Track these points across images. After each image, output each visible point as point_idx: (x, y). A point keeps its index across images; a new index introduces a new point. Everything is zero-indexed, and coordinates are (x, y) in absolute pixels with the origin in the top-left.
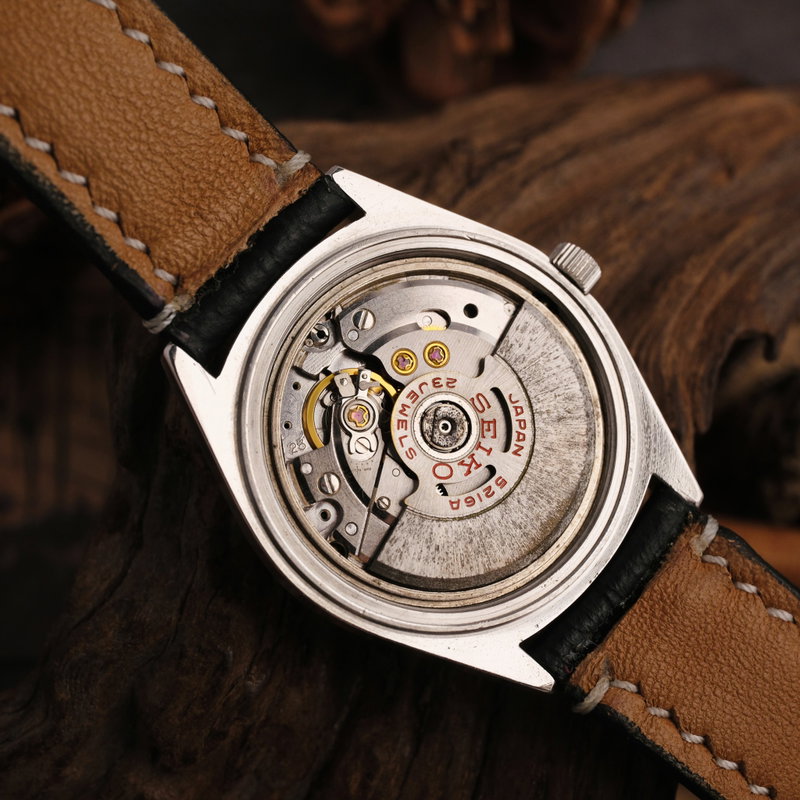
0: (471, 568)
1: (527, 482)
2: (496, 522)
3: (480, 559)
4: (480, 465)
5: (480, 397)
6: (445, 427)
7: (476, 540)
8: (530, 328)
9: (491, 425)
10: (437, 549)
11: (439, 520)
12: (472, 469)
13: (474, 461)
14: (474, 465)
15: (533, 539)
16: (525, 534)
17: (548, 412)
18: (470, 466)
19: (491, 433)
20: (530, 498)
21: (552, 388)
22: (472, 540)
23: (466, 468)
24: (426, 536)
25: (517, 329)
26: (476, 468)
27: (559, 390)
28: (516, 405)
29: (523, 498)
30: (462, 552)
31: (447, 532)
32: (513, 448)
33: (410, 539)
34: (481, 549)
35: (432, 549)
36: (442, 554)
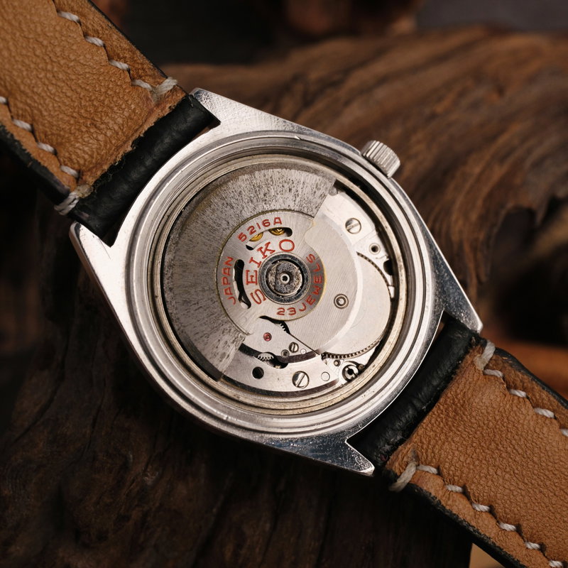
0: (265, 176)
1: (221, 238)
2: (245, 209)
3: (258, 181)
4: (258, 250)
5: (258, 301)
6: (285, 279)
7: (261, 196)
8: (218, 357)
9: (250, 280)
10: (290, 190)
11: (290, 210)
12: (264, 247)
13: (263, 253)
14: (263, 250)
15: (218, 195)
16: (223, 199)
17: (204, 290)
18: (266, 249)
19: (250, 274)
20: (219, 225)
21: (201, 310)
22: (265, 195)
23: (269, 248)
24: (298, 199)
25: (228, 356)
26: (262, 248)
27: (195, 309)
28: (231, 296)
29: (224, 225)
30: (272, 187)
31: (284, 202)
32: (233, 263)
33: (310, 197)
34: (257, 189)
35: (294, 190)
36: (286, 186)
